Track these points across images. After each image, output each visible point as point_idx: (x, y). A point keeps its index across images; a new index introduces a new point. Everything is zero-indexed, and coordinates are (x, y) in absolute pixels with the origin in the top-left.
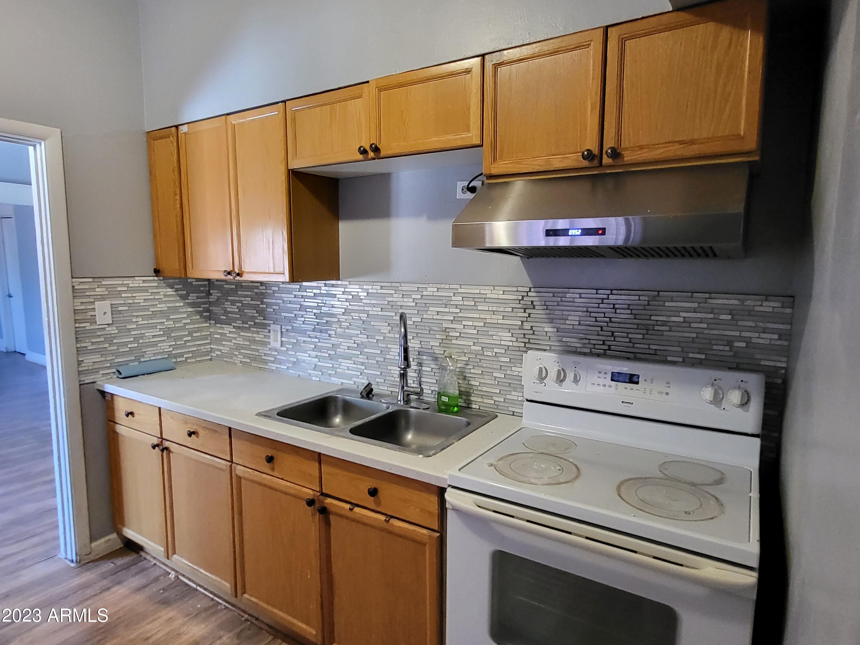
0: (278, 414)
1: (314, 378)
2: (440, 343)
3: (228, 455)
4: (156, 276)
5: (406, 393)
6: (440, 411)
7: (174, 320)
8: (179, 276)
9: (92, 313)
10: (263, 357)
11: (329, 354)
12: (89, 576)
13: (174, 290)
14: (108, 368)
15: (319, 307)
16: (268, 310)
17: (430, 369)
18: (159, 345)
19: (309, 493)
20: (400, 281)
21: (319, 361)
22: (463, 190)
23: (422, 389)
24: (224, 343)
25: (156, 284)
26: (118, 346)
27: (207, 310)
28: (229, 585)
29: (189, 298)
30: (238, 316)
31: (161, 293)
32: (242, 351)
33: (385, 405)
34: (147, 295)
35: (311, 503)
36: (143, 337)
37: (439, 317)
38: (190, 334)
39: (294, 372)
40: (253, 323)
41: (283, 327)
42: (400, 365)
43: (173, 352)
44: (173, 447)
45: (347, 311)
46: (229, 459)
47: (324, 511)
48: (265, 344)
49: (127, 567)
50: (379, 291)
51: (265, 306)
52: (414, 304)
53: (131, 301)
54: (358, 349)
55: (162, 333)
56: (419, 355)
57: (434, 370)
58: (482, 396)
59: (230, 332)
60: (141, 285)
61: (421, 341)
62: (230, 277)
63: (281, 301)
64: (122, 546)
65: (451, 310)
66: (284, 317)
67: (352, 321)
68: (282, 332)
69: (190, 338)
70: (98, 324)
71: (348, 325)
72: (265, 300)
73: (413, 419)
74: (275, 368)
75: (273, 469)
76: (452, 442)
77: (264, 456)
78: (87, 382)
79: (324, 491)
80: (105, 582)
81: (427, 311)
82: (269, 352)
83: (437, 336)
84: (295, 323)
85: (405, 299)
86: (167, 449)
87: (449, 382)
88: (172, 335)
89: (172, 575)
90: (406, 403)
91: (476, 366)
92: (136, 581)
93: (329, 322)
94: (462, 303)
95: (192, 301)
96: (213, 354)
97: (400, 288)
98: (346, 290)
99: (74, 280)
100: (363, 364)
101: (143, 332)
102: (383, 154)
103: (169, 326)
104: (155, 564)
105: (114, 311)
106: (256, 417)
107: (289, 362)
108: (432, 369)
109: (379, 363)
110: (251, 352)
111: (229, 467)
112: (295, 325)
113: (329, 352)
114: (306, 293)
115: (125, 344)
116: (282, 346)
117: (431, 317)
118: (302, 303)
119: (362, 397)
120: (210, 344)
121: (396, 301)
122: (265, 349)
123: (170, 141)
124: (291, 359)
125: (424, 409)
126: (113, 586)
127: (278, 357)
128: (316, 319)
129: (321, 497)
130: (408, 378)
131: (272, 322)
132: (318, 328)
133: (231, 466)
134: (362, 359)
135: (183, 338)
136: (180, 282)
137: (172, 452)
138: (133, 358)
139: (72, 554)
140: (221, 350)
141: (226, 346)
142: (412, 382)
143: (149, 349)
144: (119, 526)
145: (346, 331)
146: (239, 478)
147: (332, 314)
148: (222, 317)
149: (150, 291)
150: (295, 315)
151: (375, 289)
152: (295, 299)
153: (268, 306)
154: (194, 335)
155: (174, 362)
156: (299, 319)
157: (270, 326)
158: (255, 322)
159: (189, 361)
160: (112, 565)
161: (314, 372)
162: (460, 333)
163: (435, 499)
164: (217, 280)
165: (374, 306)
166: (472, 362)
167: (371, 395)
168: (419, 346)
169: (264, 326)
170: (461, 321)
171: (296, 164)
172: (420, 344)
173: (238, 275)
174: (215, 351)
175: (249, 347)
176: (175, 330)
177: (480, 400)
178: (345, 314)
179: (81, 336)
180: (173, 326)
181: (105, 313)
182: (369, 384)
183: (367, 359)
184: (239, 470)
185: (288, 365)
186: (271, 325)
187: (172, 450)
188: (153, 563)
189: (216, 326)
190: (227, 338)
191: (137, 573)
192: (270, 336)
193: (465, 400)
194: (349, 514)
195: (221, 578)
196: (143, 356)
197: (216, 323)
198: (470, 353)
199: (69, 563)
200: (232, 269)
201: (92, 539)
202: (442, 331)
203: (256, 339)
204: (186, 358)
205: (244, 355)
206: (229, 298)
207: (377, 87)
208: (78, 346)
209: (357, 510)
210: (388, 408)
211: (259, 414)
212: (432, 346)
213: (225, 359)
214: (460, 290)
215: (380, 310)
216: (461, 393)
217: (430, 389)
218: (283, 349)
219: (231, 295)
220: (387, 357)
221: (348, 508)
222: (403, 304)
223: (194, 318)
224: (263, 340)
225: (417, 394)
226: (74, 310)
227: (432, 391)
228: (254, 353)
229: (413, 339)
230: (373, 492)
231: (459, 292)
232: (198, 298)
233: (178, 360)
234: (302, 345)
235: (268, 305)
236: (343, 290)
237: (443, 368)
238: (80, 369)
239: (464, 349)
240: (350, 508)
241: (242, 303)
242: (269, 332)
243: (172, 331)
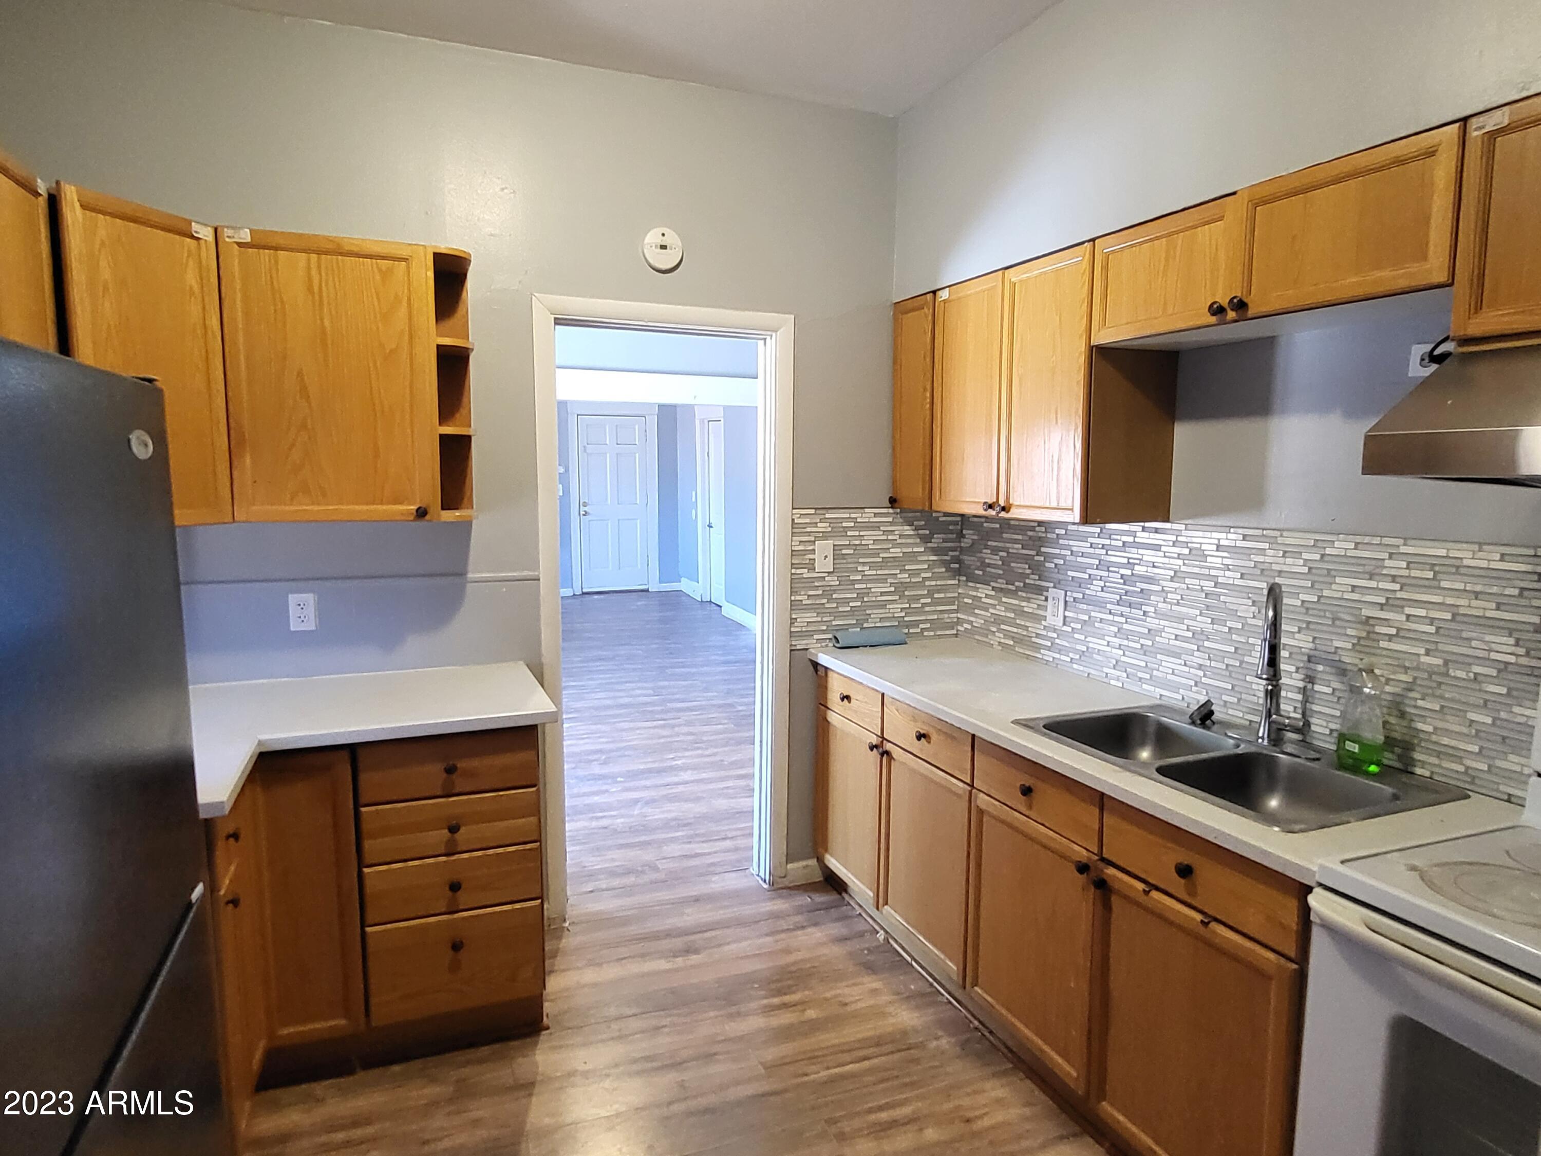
0: (1044, 727)
1: (1113, 682)
2: (1354, 644)
3: (966, 774)
4: (892, 507)
5: (1274, 726)
6: (1342, 767)
7: (910, 572)
8: (920, 508)
9: (811, 556)
10: (1034, 640)
11: (1142, 645)
12: (779, 905)
13: (914, 528)
14: (824, 632)
15: (1130, 565)
16: (1047, 565)
17: (1329, 690)
18: (888, 607)
19: (1081, 854)
20: (1281, 526)
21: (1124, 655)
22: (1422, 360)
23: (1307, 724)
24: (976, 611)
25: (890, 519)
26: (837, 603)
27: (957, 560)
28: (955, 968)
29: (933, 540)
30: (1001, 572)
31: (896, 533)
32: (1002, 627)
33: (1231, 741)
34: (878, 535)
35: (1083, 868)
36: (869, 593)
37: (1355, 596)
38: (930, 594)
39: (1081, 668)
40: (1022, 584)
41: (1069, 593)
42: (1259, 672)
43: (906, 619)
44: (896, 752)
45: (1179, 574)
46: (968, 781)
47: (1101, 885)
48: (1039, 619)
49: (828, 908)
50: (1239, 544)
51: (1042, 559)
52: (1306, 570)
53: (857, 542)
54: (1194, 641)
55: (892, 589)
56: (1309, 661)
57: (1337, 693)
58: (1439, 755)
59: (987, 596)
60: (871, 520)
61: (1315, 638)
62: (992, 513)
63: (1069, 553)
64: (821, 879)
65: (1381, 585)
66: (1070, 578)
67: (1187, 592)
68: (1066, 602)
69: (929, 600)
70: (817, 571)
71: (1179, 598)
72: (1043, 549)
73: (1283, 771)
74: (1051, 659)
75: (1030, 807)
76: (1345, 819)
77: (1018, 785)
78: (798, 647)
79: (1104, 856)
80: (799, 918)
81: (1331, 584)
82: (1044, 633)
83: (1349, 632)
84: (1089, 589)
85: (1287, 559)
86: (887, 753)
87: (1366, 717)
88: (906, 593)
89: (881, 936)
90: (1272, 743)
91: (1427, 695)
92: (837, 929)
93: (1145, 591)
94: (1405, 573)
95: (936, 545)
96: (960, 628)
97: (1280, 540)
98: (1180, 539)
99: (795, 511)
100: (1200, 667)
101: (869, 586)
102: (1251, 312)
103: (902, 580)
104: (860, 914)
105: (838, 555)
106: (1012, 725)
107: (1076, 651)
108: (1334, 689)
109: (1230, 668)
110: (1015, 630)
111: (968, 793)
112: (1087, 592)
113: (1142, 641)
114: (1109, 541)
115: (846, 601)
116: (1064, 624)
117: (1339, 595)
118: (1102, 557)
119: (1193, 723)
120: (957, 611)
121: (1271, 563)
122: (1038, 626)
123: (923, 315)
124: (1078, 647)
125: (1306, 759)
126: (809, 926)
127: (1057, 641)
128: (1124, 584)
129: (1101, 865)
130: (1282, 700)
131: (1052, 585)
132: (1125, 601)
133: (970, 793)
134: (1199, 658)
135: (919, 599)
136: (922, 516)
137: (894, 759)
138: (854, 622)
139: (765, 872)
140: (972, 622)
141: (980, 616)
142: (1291, 709)
143: (875, 611)
144: (821, 850)
145: (1174, 607)
146: (981, 812)
147: (1151, 578)
148: (977, 572)
149: (882, 528)
150: (1090, 575)
151: (1231, 538)
152: (1092, 550)
153: (1047, 559)
154: (936, 596)
155: (906, 634)
156: (1095, 582)
157: (1048, 591)
158: (1025, 583)
159: (926, 634)
160: (809, 899)
161: (1113, 671)
162: (1399, 629)
163: (1293, 904)
164: (975, 516)
165: (1227, 568)
166: (1420, 685)
167: (1208, 722)
168: (1311, 645)
169: (1040, 590)
170: (1403, 607)
171: (1103, 337)
172: (1313, 642)
173: (1003, 509)
174: (963, 623)
175: (1013, 621)
176: (910, 587)
177: (1435, 761)
178: (1175, 579)
179: (797, 585)
180: (908, 580)
181: (826, 557)
182: (1208, 703)
183: (1209, 659)
184: (982, 800)
185: (1071, 655)
186: (1050, 589)
187: (894, 756)
188: (858, 913)
189: (967, 586)
190: (982, 605)
191: (838, 920)
192: (1047, 607)
193: (1399, 756)
194: (1142, 899)
195: (946, 955)
196: (867, 621)
197: (967, 581)
198: (1417, 669)
199: (761, 882)
200: (995, 500)
201: (790, 859)
202: (1360, 623)
203: (1026, 609)
204: (922, 629)
205: (1005, 632)
206: (990, 543)
207: (1251, 201)
208: (793, 598)
209: (1155, 894)
210: (1238, 746)
211: (1016, 722)
212: (1337, 648)
213: (977, 637)
214: (1403, 549)
215: (1239, 577)
216: (1390, 743)
217: (1326, 727)
218: (1065, 628)
219: (991, 539)
220: (1246, 659)
221: (1141, 889)
222: (1285, 568)
223: (936, 570)
224: (1036, 612)
225: (1297, 730)
226: (792, 551)
227: (1331, 731)
228: (1020, 631)
229: (1299, 632)
230: (1185, 871)
231: (1401, 551)
232: (944, 541)
233: (911, 631)
234: (1097, 625)
235: (1048, 557)
236: (1174, 538)
237: (1355, 690)
238: (793, 629)
239: (1405, 659)
240: (1144, 890)
241: (1008, 553)
242: (1046, 600)
243: (906, 587)
